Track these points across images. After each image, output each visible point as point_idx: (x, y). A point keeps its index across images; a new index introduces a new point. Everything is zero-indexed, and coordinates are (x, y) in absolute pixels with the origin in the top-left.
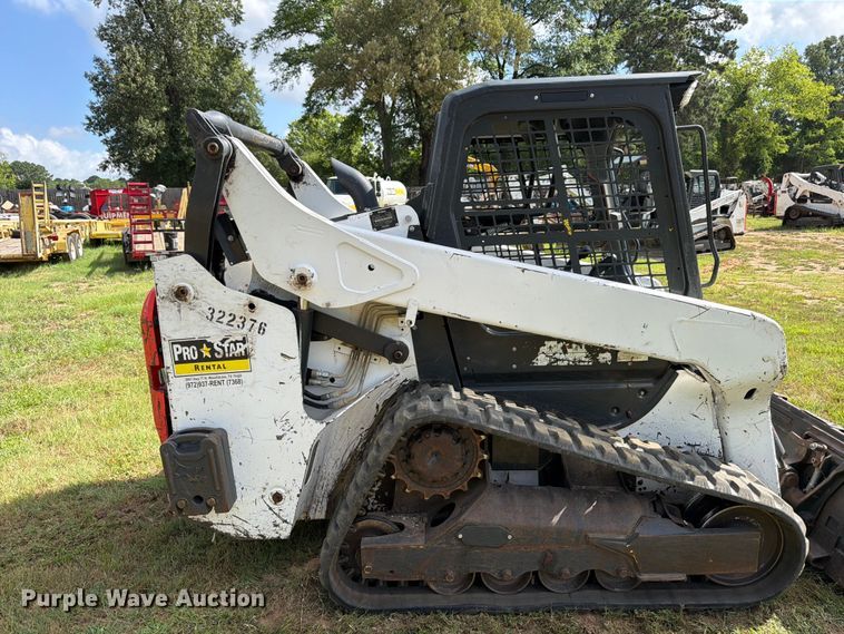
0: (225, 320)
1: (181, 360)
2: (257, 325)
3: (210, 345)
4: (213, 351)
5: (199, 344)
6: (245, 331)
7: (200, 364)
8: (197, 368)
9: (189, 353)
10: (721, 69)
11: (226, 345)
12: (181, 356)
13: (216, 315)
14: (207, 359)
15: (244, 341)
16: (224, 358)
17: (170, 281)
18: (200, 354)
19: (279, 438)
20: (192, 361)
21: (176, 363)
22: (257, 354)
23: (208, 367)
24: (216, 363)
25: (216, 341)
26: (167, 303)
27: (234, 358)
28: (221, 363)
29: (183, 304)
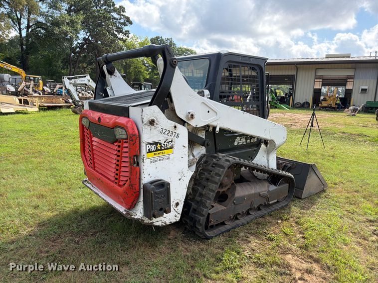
0: (166, 133)
1: (149, 151)
2: (176, 135)
3: (160, 144)
4: (161, 146)
5: (156, 144)
6: (172, 137)
7: (156, 152)
8: (155, 154)
9: (153, 148)
10: (125, 41)
11: (165, 144)
12: (149, 150)
13: (164, 131)
14: (159, 150)
15: (172, 142)
16: (165, 149)
17: (149, 117)
18: (157, 148)
19: (180, 180)
20: (154, 151)
21: (147, 153)
22: (175, 147)
23: (159, 154)
24: (162, 151)
25: (162, 142)
26: (147, 127)
27: (168, 149)
28: (163, 151)
29: (153, 127)
